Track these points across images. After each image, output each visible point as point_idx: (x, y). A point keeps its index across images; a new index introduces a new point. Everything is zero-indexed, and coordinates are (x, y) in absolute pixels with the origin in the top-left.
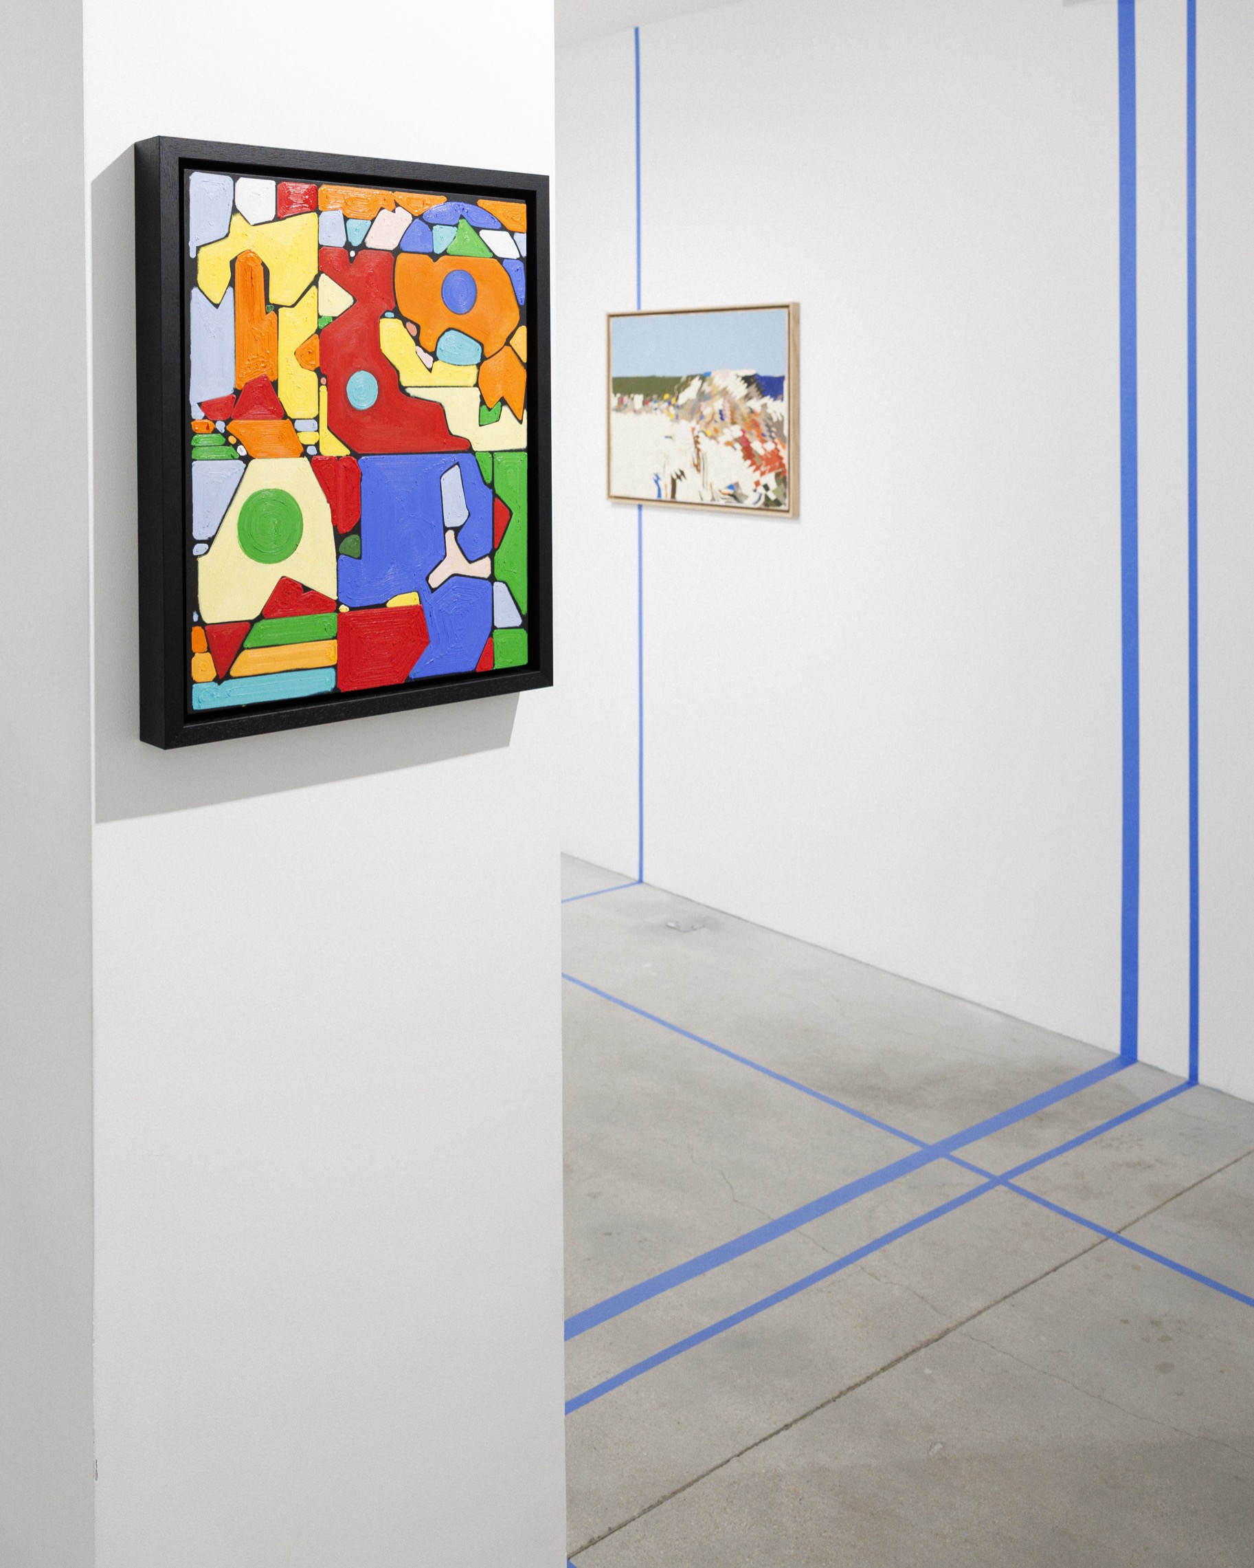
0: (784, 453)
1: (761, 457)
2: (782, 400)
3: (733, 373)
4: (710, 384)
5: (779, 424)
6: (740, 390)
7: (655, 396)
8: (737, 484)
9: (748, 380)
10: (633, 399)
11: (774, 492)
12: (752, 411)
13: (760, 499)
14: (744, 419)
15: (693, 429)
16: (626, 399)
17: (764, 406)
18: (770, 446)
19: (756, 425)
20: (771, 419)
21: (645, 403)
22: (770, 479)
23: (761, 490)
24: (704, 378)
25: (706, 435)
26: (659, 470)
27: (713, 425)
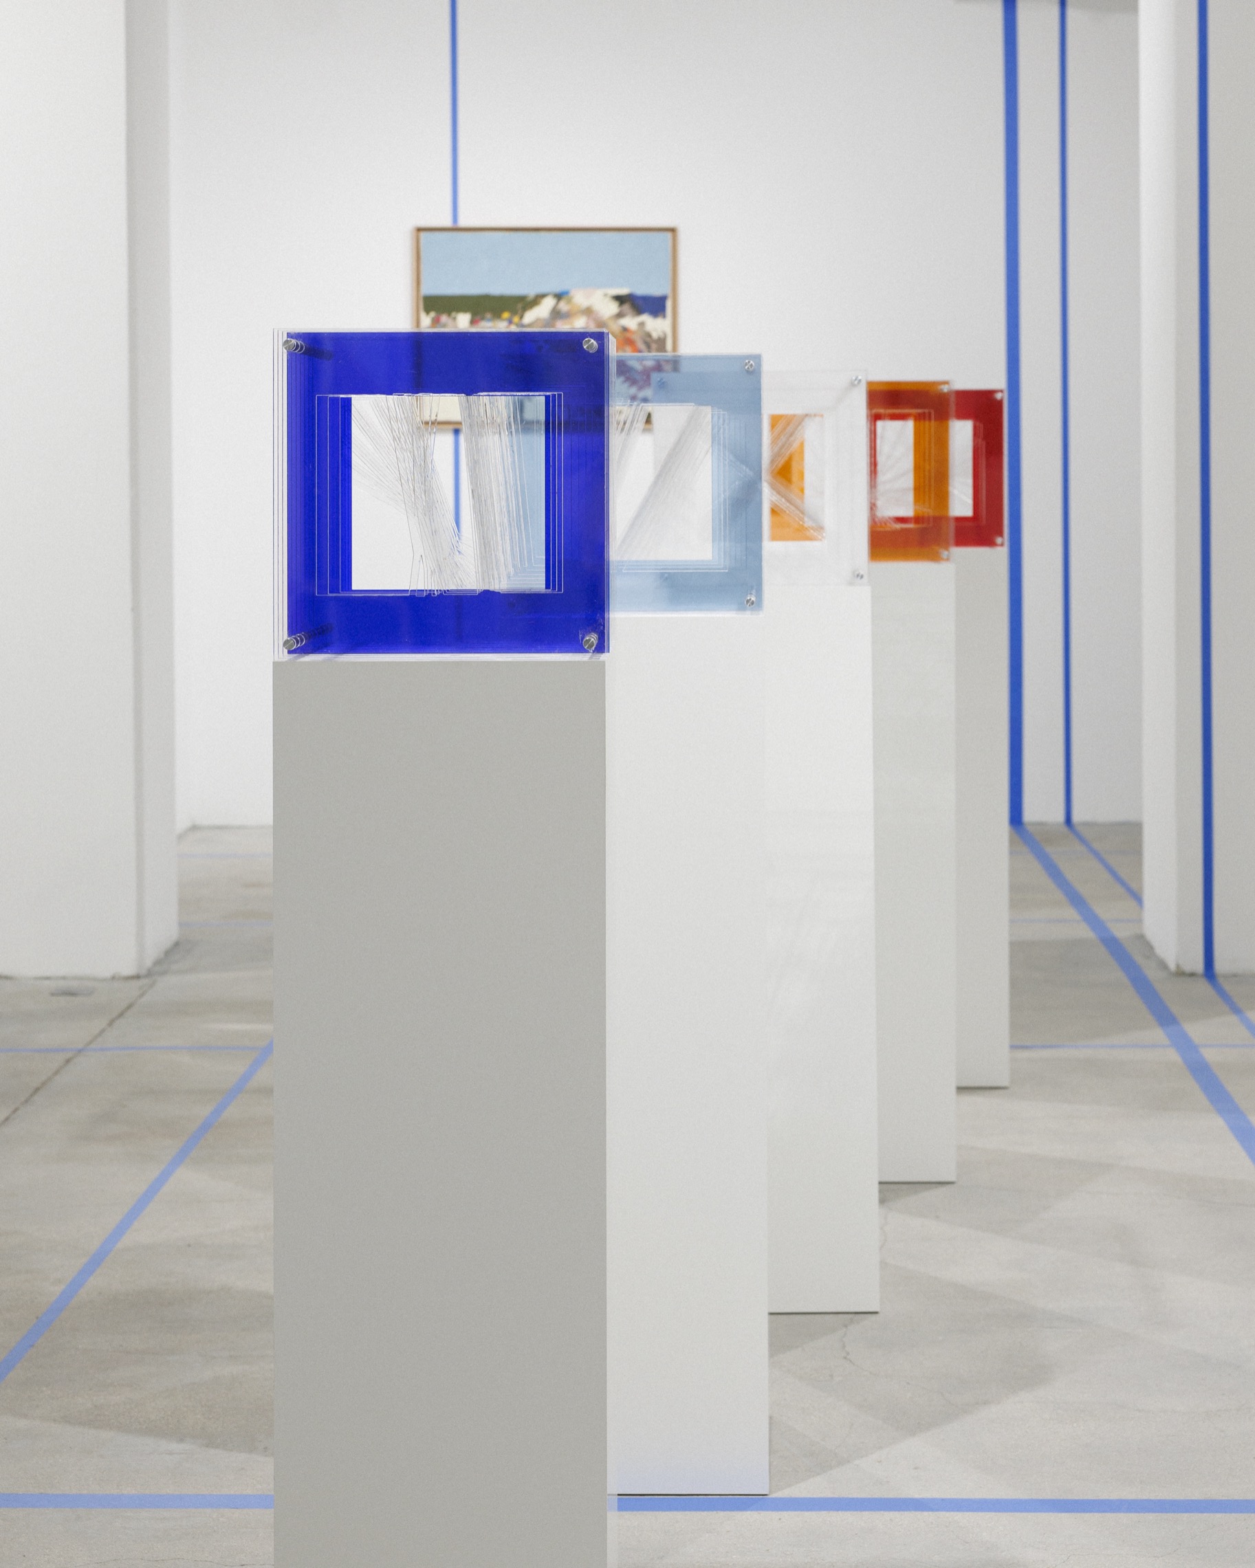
2: (664, 316)
3: (599, 293)
4: (569, 301)
5: (661, 343)
6: (613, 308)
7: (488, 315)
9: (620, 299)
10: (455, 319)
12: (625, 329)
16: (444, 318)
17: (642, 324)
19: (630, 342)
20: (649, 335)
21: (472, 322)
24: (559, 296)
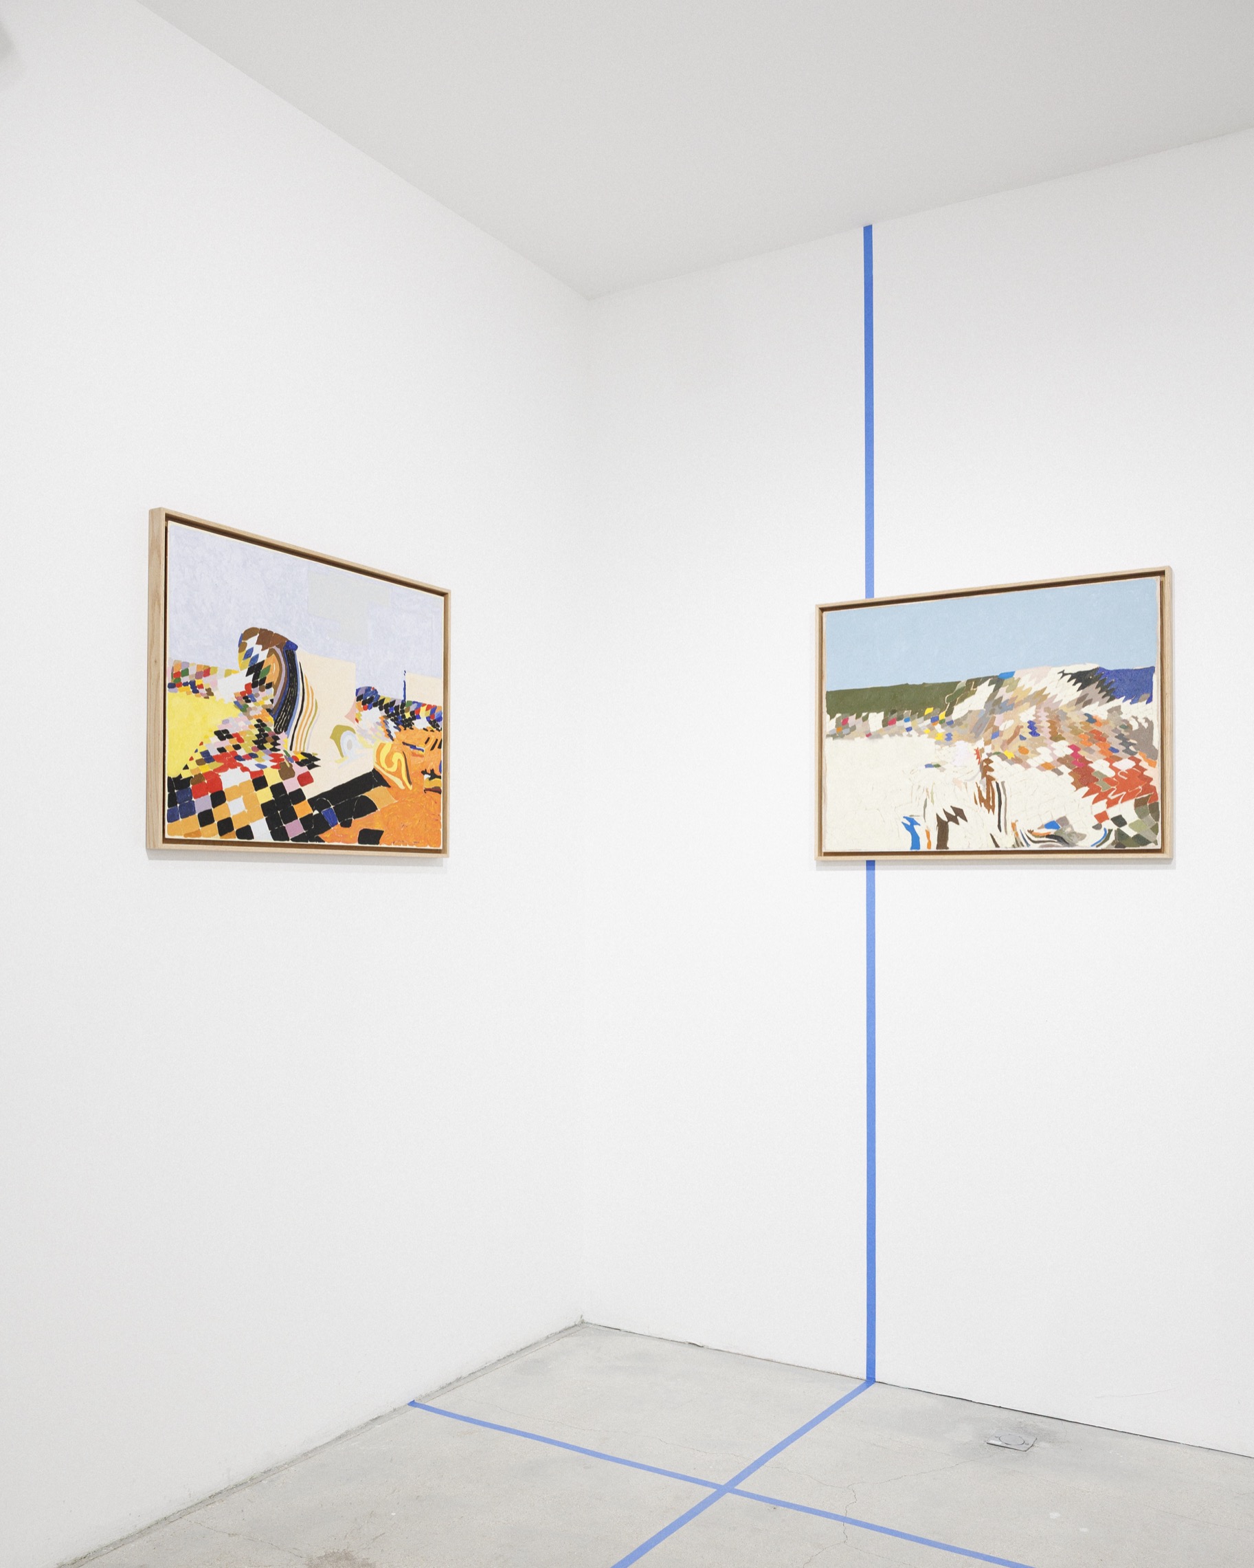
0: (1153, 772)
1: (1108, 780)
2: (1150, 700)
3: (1054, 670)
4: (1013, 687)
5: (1146, 732)
6: (1072, 691)
7: (907, 713)
8: (1064, 820)
9: (1082, 679)
10: (866, 719)
11: (1132, 826)
12: (1091, 719)
13: (1107, 837)
14: (1075, 731)
15: (978, 753)
16: (852, 720)
17: (1115, 711)
18: (1126, 764)
19: (1099, 738)
20: (1127, 727)
21: (886, 723)
22: (1127, 810)
23: (1109, 824)
24: (998, 681)
25: (1004, 758)
26: (915, 811)
27: (1017, 743)
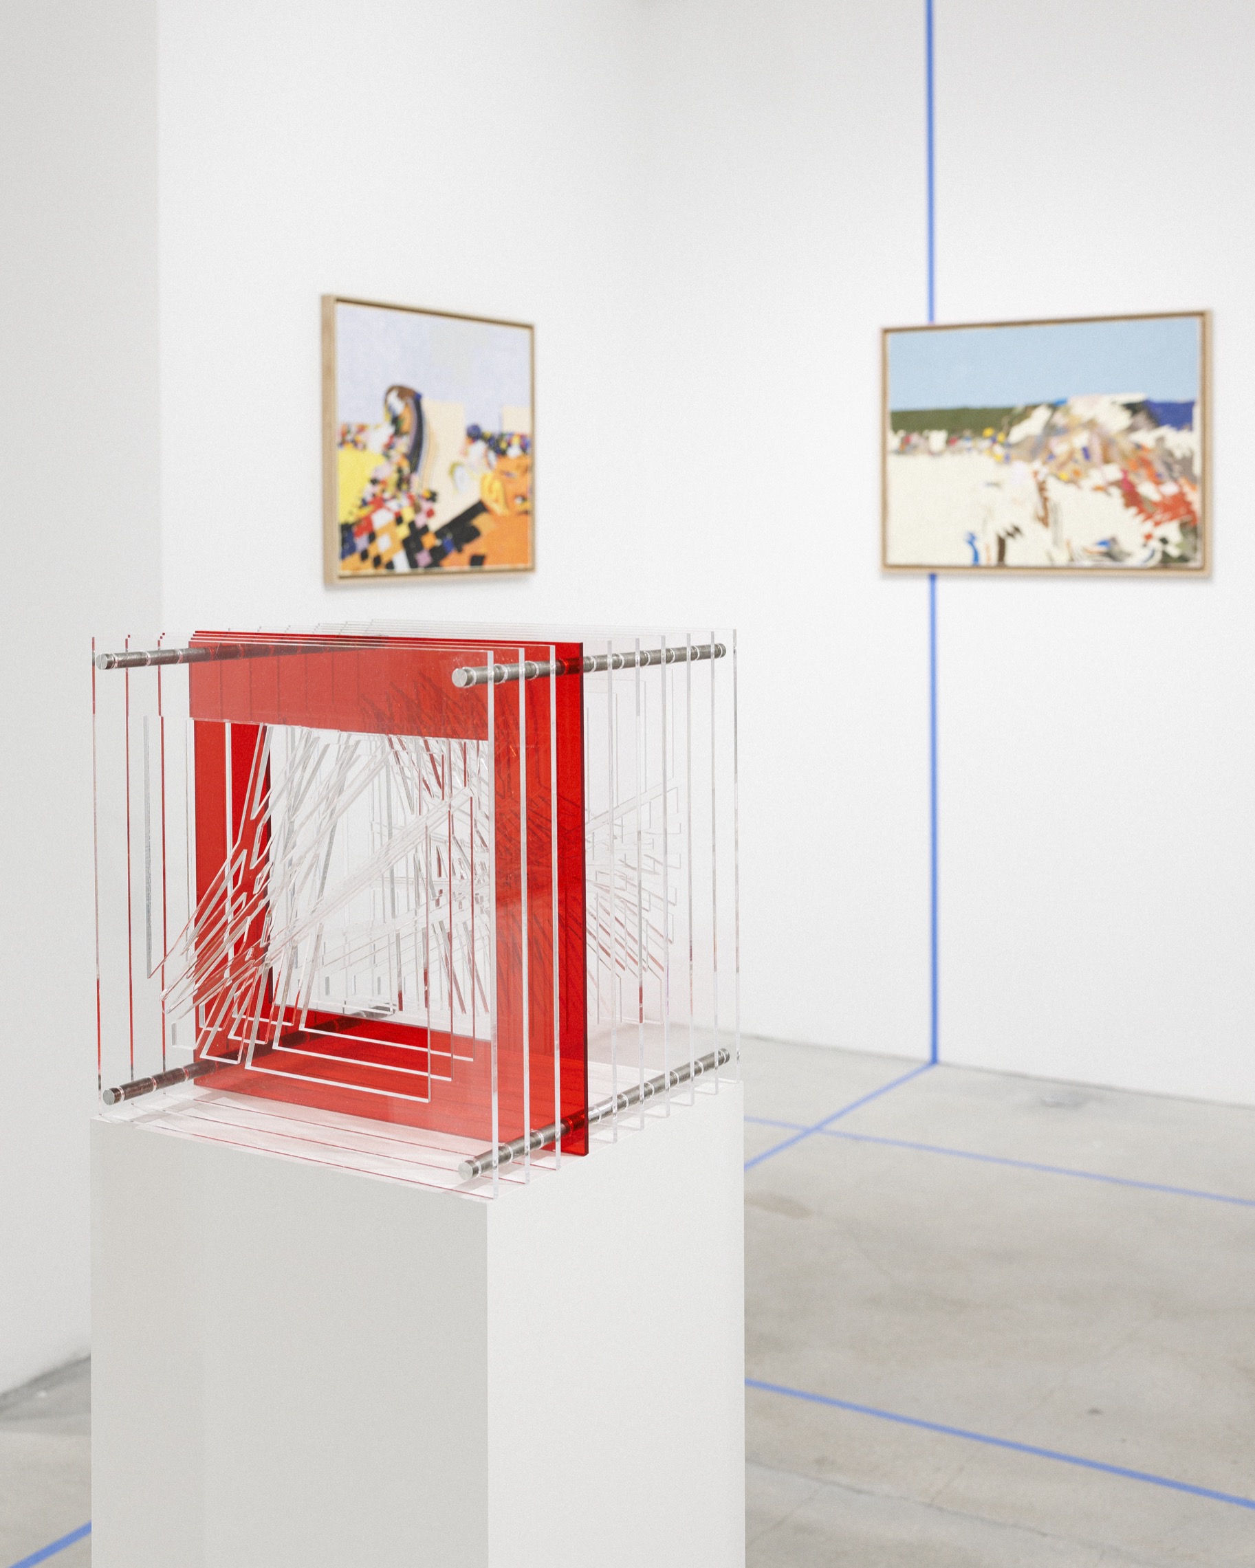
0: (1194, 497)
1: (1155, 504)
2: (1191, 429)
3: (1105, 401)
4: (1067, 412)
5: (1187, 462)
6: (1121, 420)
7: (968, 433)
8: (1113, 540)
9: (1133, 408)
10: (927, 438)
11: (1178, 546)
12: (1139, 447)
13: (1152, 555)
14: (1124, 456)
15: (1036, 474)
16: (915, 438)
17: (1161, 440)
18: (1170, 489)
19: (1145, 463)
20: (1171, 454)
21: (950, 442)
22: (1171, 530)
23: (1155, 544)
24: (1054, 407)
25: (1058, 478)
26: (975, 527)
27: (1071, 467)
